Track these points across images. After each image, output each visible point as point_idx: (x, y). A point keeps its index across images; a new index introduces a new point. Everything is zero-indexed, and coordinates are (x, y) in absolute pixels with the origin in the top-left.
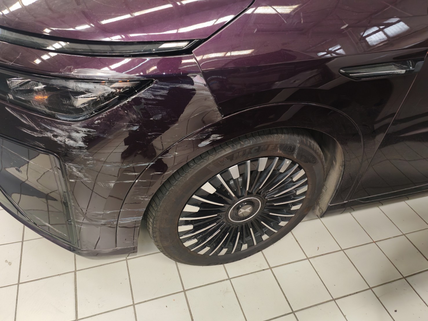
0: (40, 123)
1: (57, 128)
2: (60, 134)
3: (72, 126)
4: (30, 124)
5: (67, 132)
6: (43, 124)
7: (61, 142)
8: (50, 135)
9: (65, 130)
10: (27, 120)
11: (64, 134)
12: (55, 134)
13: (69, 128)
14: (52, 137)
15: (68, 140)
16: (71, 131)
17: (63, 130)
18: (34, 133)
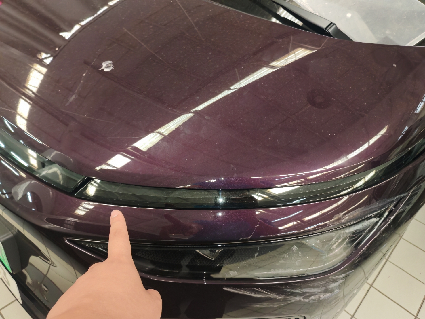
0: (285, 290)
1: (310, 287)
2: (314, 292)
3: (330, 278)
4: (268, 295)
5: (324, 287)
6: (289, 290)
7: (314, 300)
8: (299, 299)
9: (322, 286)
10: (262, 292)
11: (319, 291)
12: (307, 294)
13: (326, 281)
14: (302, 300)
15: (323, 295)
16: (329, 284)
17: (318, 287)
18: (274, 304)
